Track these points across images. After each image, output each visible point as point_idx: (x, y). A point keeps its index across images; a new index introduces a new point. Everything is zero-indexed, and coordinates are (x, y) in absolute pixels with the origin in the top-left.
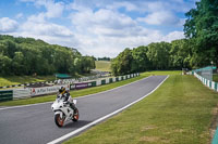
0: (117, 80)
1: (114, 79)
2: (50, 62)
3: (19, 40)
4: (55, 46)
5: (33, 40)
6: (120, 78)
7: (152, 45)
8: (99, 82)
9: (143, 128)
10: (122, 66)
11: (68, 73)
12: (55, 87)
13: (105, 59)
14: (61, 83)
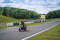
0: (47, 20)
1: (46, 20)
8: (42, 21)
9: (55, 34)
14: (31, 21)
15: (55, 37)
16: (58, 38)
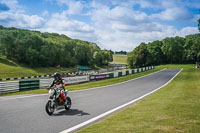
0: (133, 72)
1: (130, 71)
2: (72, 55)
3: (45, 35)
4: (77, 41)
5: (57, 35)
6: (136, 70)
7: (167, 40)
8: (116, 74)
10: (138, 59)
11: (88, 65)
12: (77, 77)
13: (122, 53)
14: (81, 75)
15: (159, 127)
16: (166, 128)
